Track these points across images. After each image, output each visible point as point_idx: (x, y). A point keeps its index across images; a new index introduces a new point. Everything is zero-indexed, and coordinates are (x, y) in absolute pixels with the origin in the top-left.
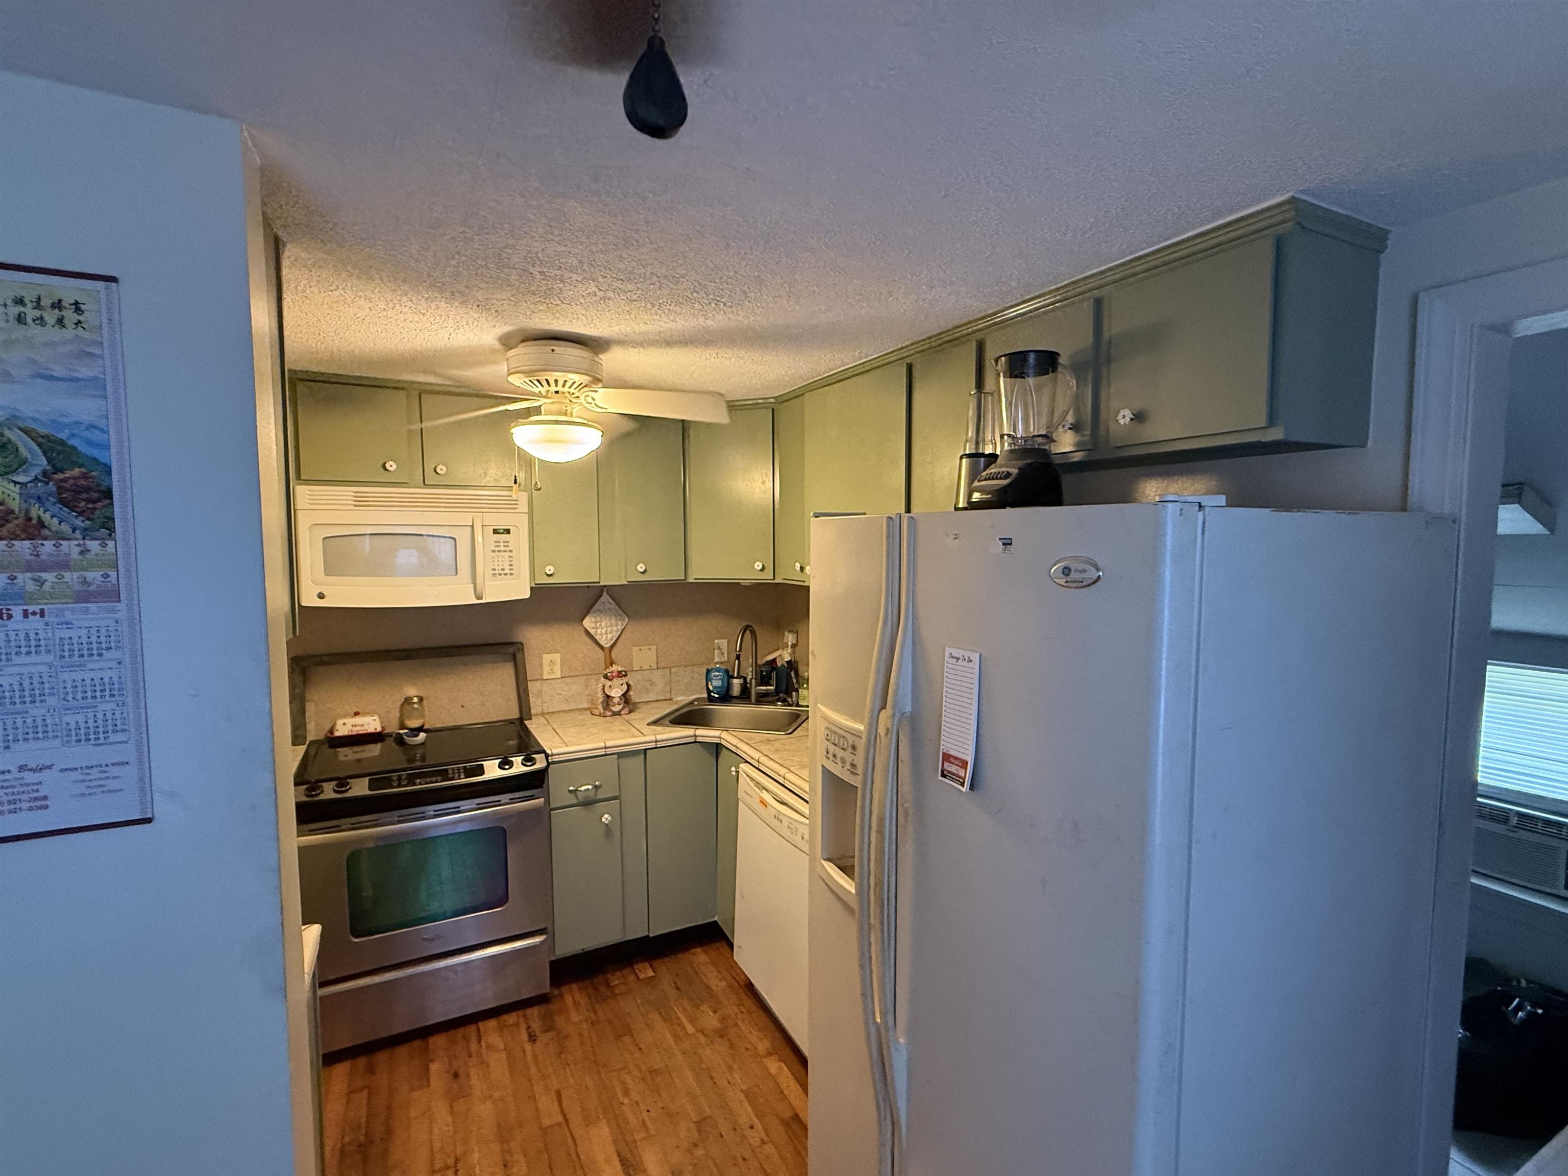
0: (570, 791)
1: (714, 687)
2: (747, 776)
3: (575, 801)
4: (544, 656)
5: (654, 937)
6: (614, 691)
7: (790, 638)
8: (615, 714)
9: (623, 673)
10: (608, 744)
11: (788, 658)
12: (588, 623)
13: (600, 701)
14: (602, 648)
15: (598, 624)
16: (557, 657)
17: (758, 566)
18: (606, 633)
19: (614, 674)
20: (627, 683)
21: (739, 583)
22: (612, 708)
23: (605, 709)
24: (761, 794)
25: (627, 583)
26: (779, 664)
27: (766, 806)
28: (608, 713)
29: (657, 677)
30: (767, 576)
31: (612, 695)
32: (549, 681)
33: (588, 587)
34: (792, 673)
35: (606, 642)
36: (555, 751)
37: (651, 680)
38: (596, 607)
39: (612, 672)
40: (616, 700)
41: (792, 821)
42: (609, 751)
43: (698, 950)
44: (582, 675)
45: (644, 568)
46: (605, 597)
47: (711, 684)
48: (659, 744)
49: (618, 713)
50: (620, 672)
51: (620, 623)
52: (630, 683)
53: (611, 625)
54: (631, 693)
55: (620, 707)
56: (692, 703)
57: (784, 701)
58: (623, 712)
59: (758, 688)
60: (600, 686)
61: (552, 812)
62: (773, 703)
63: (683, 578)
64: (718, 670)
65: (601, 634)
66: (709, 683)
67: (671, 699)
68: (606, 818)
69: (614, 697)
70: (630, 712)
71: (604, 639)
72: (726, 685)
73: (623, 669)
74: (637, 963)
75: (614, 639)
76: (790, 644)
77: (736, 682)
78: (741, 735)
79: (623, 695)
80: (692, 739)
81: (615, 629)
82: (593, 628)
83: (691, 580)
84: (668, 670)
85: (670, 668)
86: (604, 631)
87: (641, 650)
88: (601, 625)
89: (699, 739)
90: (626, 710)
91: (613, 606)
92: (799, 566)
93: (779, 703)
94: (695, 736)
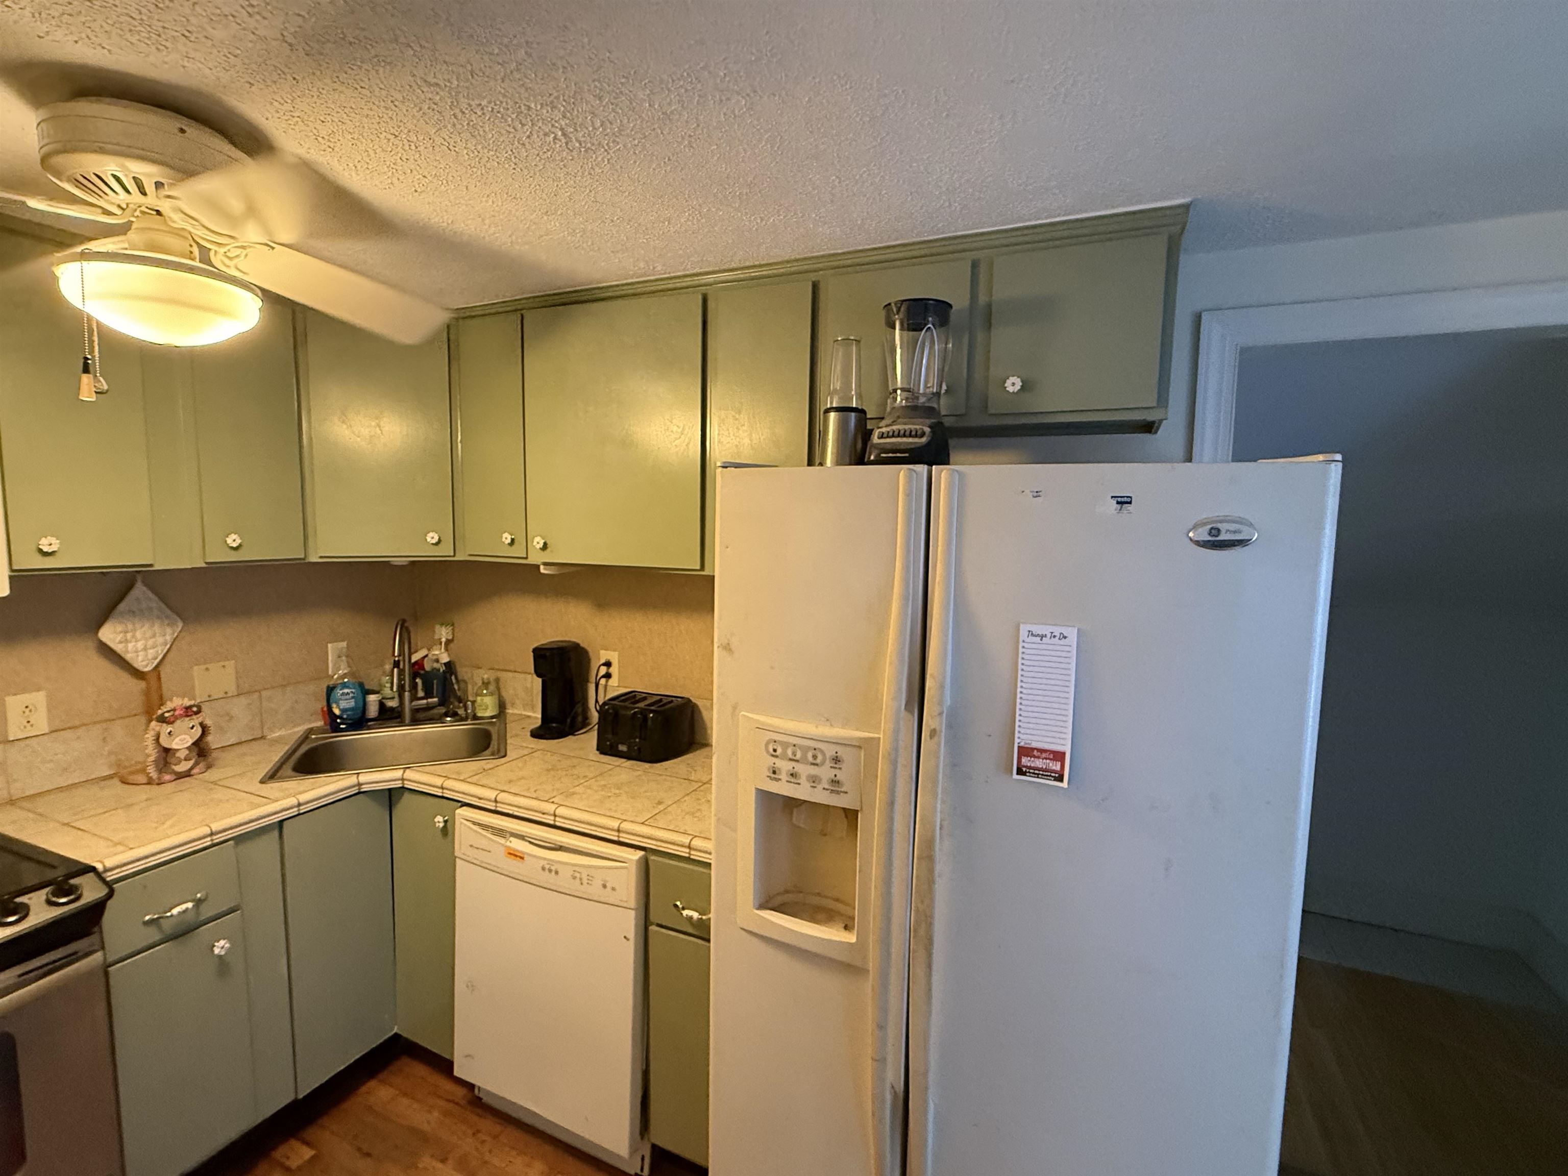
0: (147, 923)
1: (343, 711)
2: (474, 823)
3: (157, 937)
4: (10, 700)
5: (305, 1097)
6: (177, 740)
7: (443, 633)
8: (180, 776)
9: (195, 709)
10: (216, 827)
11: (445, 658)
12: (109, 634)
13: (152, 758)
14: (138, 674)
15: (129, 635)
16: (39, 699)
17: (432, 537)
18: (145, 649)
19: (177, 713)
20: (201, 724)
21: (388, 562)
22: (174, 767)
23: (160, 771)
24: (508, 844)
25: (204, 565)
26: (428, 667)
27: (522, 858)
28: (167, 777)
29: (239, 708)
30: (445, 551)
31: (174, 746)
32: (22, 744)
33: (102, 573)
34: (453, 678)
35: (144, 663)
36: (109, 863)
37: (228, 714)
38: (122, 606)
39: (174, 710)
40: (182, 755)
41: (576, 869)
42: (218, 838)
43: (372, 1084)
44: (95, 723)
45: (239, 541)
46: (139, 590)
47: (338, 706)
48: (303, 809)
49: (188, 774)
50: (188, 708)
51: (169, 630)
52: (208, 722)
53: (154, 636)
54: (209, 738)
55: (191, 763)
56: (306, 737)
57: (454, 715)
58: (194, 771)
59: (414, 703)
60: (150, 736)
61: (110, 969)
62: (439, 719)
63: (302, 556)
64: (344, 686)
65: (137, 652)
66: (334, 706)
67: (263, 738)
68: (221, 947)
69: (178, 750)
70: (209, 767)
71: (140, 658)
72: (361, 704)
73: (192, 703)
74: (274, 1148)
75: (160, 657)
76: (444, 640)
77: (372, 698)
78: (438, 769)
79: (193, 744)
80: (355, 790)
81: (160, 640)
82: (120, 642)
83: (314, 559)
84: (256, 696)
85: (259, 691)
86: (140, 645)
87: (207, 669)
88: (133, 636)
89: (365, 788)
90: (202, 765)
91: (155, 602)
92: (509, 537)
93: (449, 719)
94: (359, 784)
